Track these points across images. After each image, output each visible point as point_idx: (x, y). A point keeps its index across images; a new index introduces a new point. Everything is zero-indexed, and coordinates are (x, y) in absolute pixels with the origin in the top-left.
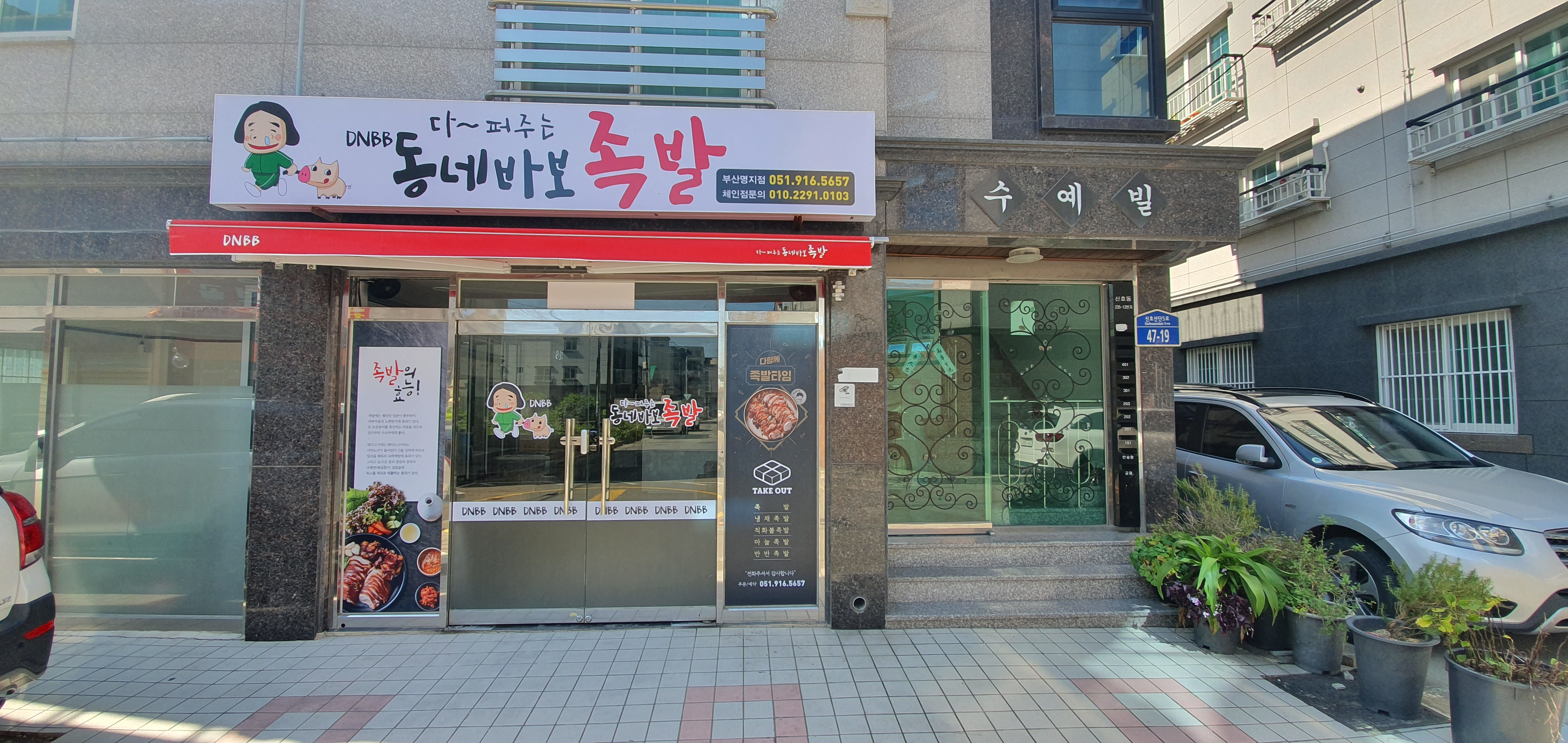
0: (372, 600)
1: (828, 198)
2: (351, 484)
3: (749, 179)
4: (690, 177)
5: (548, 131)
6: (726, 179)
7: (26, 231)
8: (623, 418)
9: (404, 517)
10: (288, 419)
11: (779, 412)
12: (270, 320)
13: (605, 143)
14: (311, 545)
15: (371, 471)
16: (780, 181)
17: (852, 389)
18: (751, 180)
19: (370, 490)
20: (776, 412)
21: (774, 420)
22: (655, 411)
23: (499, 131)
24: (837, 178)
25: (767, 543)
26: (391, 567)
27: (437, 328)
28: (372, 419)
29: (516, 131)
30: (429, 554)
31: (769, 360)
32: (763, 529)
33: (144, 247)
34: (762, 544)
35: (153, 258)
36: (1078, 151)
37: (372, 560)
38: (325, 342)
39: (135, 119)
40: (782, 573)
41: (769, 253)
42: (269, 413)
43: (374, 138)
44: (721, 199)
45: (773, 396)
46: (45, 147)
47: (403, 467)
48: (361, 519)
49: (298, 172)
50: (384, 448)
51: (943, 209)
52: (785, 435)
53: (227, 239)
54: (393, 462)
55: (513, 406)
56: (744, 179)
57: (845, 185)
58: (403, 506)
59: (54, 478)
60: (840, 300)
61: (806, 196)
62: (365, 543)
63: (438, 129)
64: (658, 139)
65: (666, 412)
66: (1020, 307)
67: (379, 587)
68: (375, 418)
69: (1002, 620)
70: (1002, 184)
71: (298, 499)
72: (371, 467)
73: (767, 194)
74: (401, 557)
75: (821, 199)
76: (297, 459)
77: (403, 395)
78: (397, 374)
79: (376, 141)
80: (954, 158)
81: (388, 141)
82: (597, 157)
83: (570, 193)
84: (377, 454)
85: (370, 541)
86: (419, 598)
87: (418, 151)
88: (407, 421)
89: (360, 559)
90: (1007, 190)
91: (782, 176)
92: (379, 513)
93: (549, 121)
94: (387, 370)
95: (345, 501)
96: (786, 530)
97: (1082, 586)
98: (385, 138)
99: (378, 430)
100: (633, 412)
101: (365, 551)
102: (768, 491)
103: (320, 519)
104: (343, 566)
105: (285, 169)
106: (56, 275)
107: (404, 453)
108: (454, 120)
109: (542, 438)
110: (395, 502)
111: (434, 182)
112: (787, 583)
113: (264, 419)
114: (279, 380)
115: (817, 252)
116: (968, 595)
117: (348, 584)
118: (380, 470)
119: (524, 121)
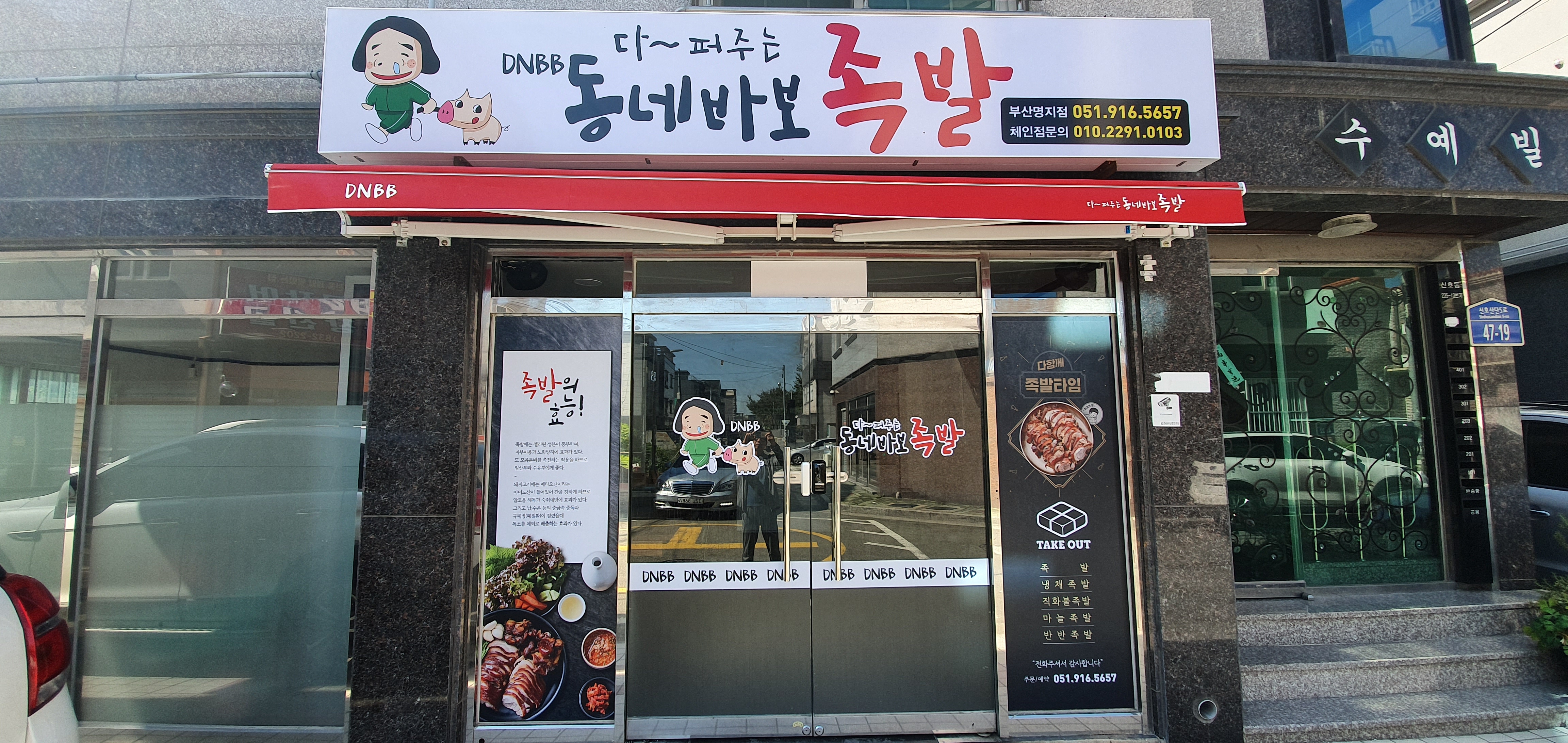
0: (521, 703)
1: (1153, 136)
2: (492, 540)
3: (1045, 111)
4: (966, 109)
5: (772, 51)
6: (1014, 111)
7: (65, 199)
8: (857, 445)
9: (564, 584)
10: (412, 451)
11: (1067, 435)
12: (389, 315)
13: (848, 66)
14: (441, 627)
15: (519, 520)
16: (1087, 114)
17: (1175, 401)
18: (1049, 112)
19: (518, 547)
20: (1062, 435)
21: (1060, 446)
22: (901, 436)
23: (707, 51)
24: (1165, 108)
25: (1061, 619)
26: (545, 656)
27: (604, 325)
28: (520, 448)
29: (729, 51)
30: (598, 638)
31: (1049, 364)
32: (1055, 599)
33: (221, 219)
34: (1054, 620)
35: (234, 233)
36: (1450, 81)
37: (520, 646)
38: (463, 344)
39: (213, 53)
40: (1084, 663)
41: (1104, 205)
42: (386, 441)
43: (539, 63)
44: (1008, 138)
45: (1058, 413)
46: (95, 91)
47: (562, 516)
48: (505, 587)
49: (437, 109)
50: (536, 489)
51: (1281, 157)
52: (1077, 467)
53: (351, 189)
54: (549, 508)
55: (709, 431)
56: (1039, 111)
57: (1177, 117)
58: (562, 569)
59: (89, 529)
60: (1151, 280)
61: (1123, 133)
62: (510, 623)
63: (626, 50)
64: (920, 58)
65: (916, 436)
66: (1316, 297)
67: (529, 684)
68: (525, 448)
69: (1399, 728)
70: (1356, 123)
71: (424, 562)
72: (519, 516)
73: (1071, 132)
74: (559, 642)
75: (1144, 136)
76: (423, 506)
77: (561, 415)
78: (554, 387)
79: (543, 67)
80: (1292, 90)
81: (558, 67)
82: (838, 84)
83: (804, 133)
84: (527, 497)
85: (517, 620)
86: (585, 700)
87: (599, 79)
88: (567, 452)
89: (504, 645)
90: (1364, 130)
91: (1090, 106)
92: (529, 580)
93: (773, 37)
94: (540, 382)
95: (484, 563)
96: (1086, 601)
97: (1471, 670)
98: (554, 63)
99: (528, 464)
100: (871, 437)
101: (511, 633)
102: (1058, 545)
103: (454, 590)
104: (481, 655)
105: (420, 106)
106: (102, 258)
107: (564, 496)
108: (647, 37)
109: (748, 473)
110: (551, 564)
111: (619, 121)
112: (1092, 677)
113: (380, 450)
114: (401, 396)
115: (1171, 204)
116: (1326, 689)
117: (487, 680)
118: (532, 520)
119: (739, 38)
